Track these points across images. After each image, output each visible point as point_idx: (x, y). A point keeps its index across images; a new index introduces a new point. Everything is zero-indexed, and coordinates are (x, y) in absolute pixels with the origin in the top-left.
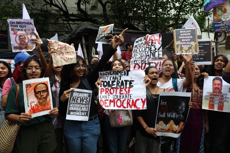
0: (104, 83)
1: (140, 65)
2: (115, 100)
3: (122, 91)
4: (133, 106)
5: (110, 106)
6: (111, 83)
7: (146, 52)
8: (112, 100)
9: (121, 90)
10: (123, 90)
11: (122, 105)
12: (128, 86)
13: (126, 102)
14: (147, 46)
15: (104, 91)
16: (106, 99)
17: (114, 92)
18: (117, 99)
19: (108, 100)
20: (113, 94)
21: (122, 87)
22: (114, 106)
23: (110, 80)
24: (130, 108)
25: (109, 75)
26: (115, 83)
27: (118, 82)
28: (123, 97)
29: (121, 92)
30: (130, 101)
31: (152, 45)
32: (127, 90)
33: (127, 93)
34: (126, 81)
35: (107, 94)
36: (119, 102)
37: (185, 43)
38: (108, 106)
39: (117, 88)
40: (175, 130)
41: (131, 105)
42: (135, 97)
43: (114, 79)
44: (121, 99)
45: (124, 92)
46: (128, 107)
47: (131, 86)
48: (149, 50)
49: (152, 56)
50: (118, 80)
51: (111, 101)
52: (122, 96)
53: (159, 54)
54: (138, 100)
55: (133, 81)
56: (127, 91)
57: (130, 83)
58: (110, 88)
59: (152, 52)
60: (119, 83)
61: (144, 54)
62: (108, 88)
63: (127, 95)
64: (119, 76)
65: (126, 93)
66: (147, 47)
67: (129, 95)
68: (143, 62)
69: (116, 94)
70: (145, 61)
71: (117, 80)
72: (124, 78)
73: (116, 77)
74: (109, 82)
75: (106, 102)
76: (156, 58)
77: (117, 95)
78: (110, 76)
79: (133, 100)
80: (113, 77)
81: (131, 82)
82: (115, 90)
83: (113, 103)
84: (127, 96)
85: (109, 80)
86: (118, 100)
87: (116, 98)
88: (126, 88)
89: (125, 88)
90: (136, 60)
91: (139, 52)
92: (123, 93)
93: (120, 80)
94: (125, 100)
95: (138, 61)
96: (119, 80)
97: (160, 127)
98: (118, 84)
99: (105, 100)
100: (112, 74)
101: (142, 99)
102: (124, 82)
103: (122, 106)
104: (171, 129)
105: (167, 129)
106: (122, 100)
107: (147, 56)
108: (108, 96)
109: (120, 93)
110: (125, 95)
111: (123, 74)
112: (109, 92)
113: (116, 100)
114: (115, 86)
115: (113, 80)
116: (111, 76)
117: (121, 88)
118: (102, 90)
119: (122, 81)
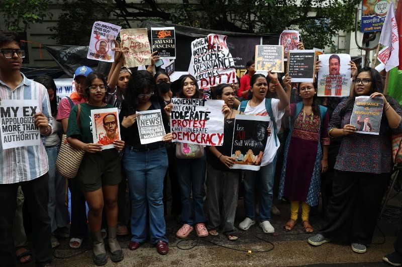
0: (175, 114)
1: (208, 79)
4: (208, 142)
5: (184, 139)
6: (183, 114)
7: (213, 61)
8: (186, 133)
10: (198, 122)
11: (196, 139)
12: (203, 118)
13: (200, 136)
14: (212, 51)
15: (176, 123)
16: (179, 131)
17: (187, 125)
19: (181, 133)
20: (186, 127)
21: (196, 119)
22: (188, 140)
24: (205, 143)
26: (189, 114)
28: (197, 131)
29: (195, 125)
30: (205, 135)
31: (219, 51)
32: (202, 122)
34: (201, 112)
35: (180, 126)
36: (193, 135)
37: (267, 60)
38: (181, 139)
39: (190, 121)
40: (254, 162)
41: (206, 140)
42: (212, 131)
45: (198, 124)
46: (202, 142)
47: (206, 119)
48: (216, 58)
49: (221, 65)
50: (192, 110)
51: (184, 134)
52: (196, 129)
53: (230, 62)
54: (215, 134)
55: (210, 112)
56: (202, 124)
57: (206, 115)
58: (182, 120)
59: (220, 59)
60: (193, 114)
61: (211, 64)
64: (193, 106)
65: (200, 126)
66: (212, 54)
67: (204, 129)
68: (210, 76)
70: (213, 74)
71: (190, 111)
72: (199, 109)
73: (189, 107)
74: (181, 112)
75: (179, 134)
76: (227, 68)
77: (190, 128)
78: (182, 105)
79: (208, 135)
80: (187, 107)
82: (188, 122)
84: (202, 129)
85: (181, 110)
86: (192, 133)
87: (189, 131)
88: (201, 120)
89: (199, 120)
90: (202, 74)
91: (203, 62)
92: (197, 126)
93: (194, 110)
94: (199, 134)
95: (204, 75)
97: (237, 157)
98: (191, 115)
99: (178, 133)
101: (218, 134)
102: (199, 114)
103: (196, 141)
104: (250, 161)
105: (244, 161)
106: (196, 134)
107: (214, 66)
108: (181, 129)
109: (194, 126)
110: (199, 129)
111: (198, 103)
112: (181, 124)
113: (190, 134)
114: (188, 118)
115: (187, 110)
116: (184, 105)
117: (195, 121)
118: (174, 122)
119: (197, 112)
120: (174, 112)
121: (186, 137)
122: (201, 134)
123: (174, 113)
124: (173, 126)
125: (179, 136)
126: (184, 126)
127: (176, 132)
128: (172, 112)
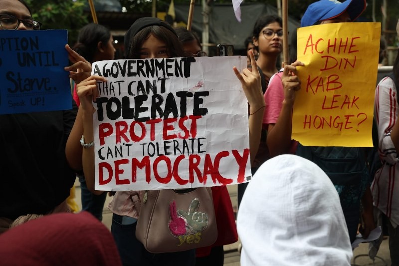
0: (109, 107)
2: (150, 158)
3: (171, 128)
4: (209, 177)
5: (134, 180)
6: (132, 105)
8: (140, 159)
9: (169, 124)
10: (175, 124)
11: (173, 172)
12: (190, 112)
15: (111, 132)
16: (119, 158)
17: (144, 134)
18: (156, 156)
19: (126, 161)
20: (142, 142)
21: (171, 115)
22: (148, 179)
23: (128, 95)
24: (201, 181)
25: (123, 75)
26: (147, 104)
27: (157, 100)
28: (176, 148)
29: (169, 133)
30: (199, 159)
32: (187, 123)
33: (187, 136)
34: (183, 95)
35: (123, 140)
36: (163, 163)
38: (126, 182)
39: (153, 121)
41: (202, 172)
42: (217, 145)
43: (143, 90)
44: (167, 156)
45: (177, 130)
46: (192, 180)
47: (200, 112)
50: (155, 91)
51: (135, 164)
52: (171, 145)
54: (225, 154)
55: (206, 94)
56: (189, 129)
57: (197, 102)
58: (129, 122)
60: (161, 100)
62: (125, 120)
63: (187, 140)
64: (159, 79)
65: (183, 134)
67: (196, 142)
69: (153, 138)
71: (151, 94)
72: (176, 85)
73: (148, 82)
74: (126, 100)
75: (121, 167)
77: (154, 142)
78: (127, 79)
79: (208, 157)
80: (140, 84)
81: (198, 97)
82: (148, 126)
83: (144, 169)
84: (189, 142)
85: (125, 93)
86: (161, 157)
87: (151, 153)
88: (184, 117)
89: (179, 118)
92: (175, 136)
94: (182, 157)
96: (159, 92)
98: (155, 107)
99: (118, 163)
100: (134, 74)
101: (235, 153)
102: (178, 100)
103: (173, 178)
106: (173, 158)
108: (125, 148)
109: (165, 136)
110: (181, 141)
111: (172, 71)
112: (128, 134)
113: (152, 160)
114: (148, 114)
115: (141, 93)
116: (132, 79)
117: (167, 121)
118: (106, 130)
119: (170, 95)
120: (105, 100)
121: (141, 173)
122: (187, 157)
123: (104, 105)
124: (102, 142)
125: (119, 172)
126: (135, 139)
127: (111, 161)
128: (100, 101)
